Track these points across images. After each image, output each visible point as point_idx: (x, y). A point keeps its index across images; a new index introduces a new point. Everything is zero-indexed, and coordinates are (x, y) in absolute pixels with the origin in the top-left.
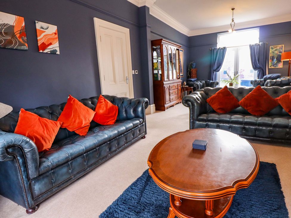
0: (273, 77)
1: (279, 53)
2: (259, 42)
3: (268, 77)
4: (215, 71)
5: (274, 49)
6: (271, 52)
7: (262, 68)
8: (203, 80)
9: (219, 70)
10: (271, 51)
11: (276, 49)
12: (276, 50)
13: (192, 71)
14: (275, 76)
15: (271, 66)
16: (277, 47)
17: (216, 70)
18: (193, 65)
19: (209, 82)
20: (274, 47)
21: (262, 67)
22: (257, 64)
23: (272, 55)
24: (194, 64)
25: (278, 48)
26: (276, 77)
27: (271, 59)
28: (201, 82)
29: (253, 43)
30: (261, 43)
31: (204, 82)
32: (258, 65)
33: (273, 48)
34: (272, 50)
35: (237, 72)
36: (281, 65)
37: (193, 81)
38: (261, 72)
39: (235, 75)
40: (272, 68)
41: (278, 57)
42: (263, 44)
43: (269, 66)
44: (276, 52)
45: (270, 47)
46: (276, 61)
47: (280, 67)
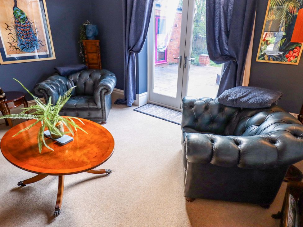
3: (230, 98)
4: (132, 50)
7: (235, 59)
15: (262, 56)
23: (275, 17)
24: (90, 27)
35: (186, 58)
36: (296, 54)
37: (62, 74)
38: (230, 71)
39: (181, 64)
40: (267, 61)
41: (290, 25)
43: (258, 54)
44: (289, 6)
46: (284, 40)
47: (290, 61)
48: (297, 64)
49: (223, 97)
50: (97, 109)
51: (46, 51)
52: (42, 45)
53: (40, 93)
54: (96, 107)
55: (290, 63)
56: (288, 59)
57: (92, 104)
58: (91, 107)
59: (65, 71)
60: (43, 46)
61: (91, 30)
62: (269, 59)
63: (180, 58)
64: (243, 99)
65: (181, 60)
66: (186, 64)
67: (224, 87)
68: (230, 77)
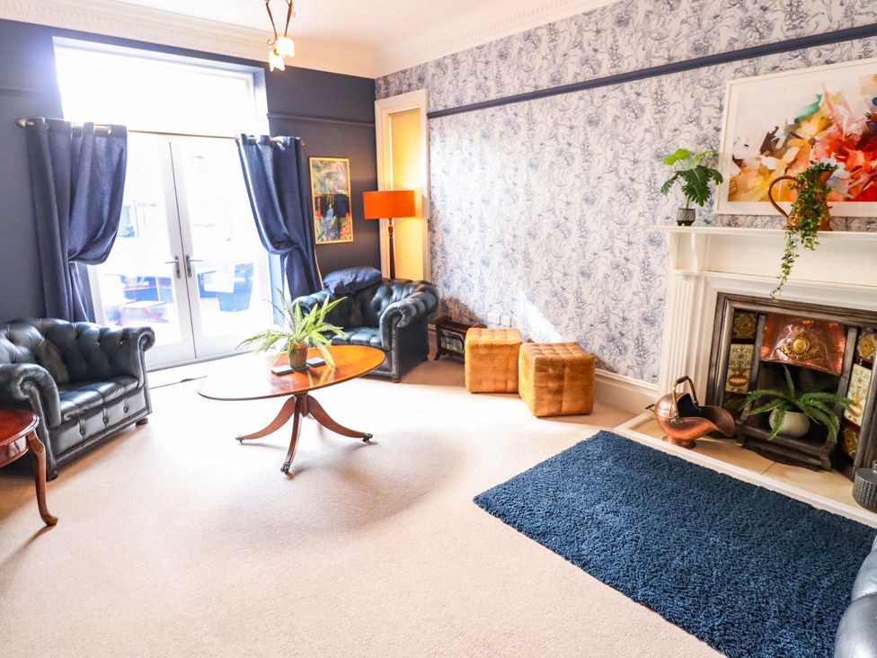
0: (361, 282)
1: (339, 188)
2: (274, 135)
3: (346, 283)
4: (77, 258)
5: (323, 173)
6: (316, 180)
7: (297, 244)
9: (106, 252)
10: (315, 176)
11: (327, 171)
12: (329, 175)
14: (367, 278)
15: (320, 237)
16: (330, 162)
17: (89, 254)
20: (322, 162)
22: (282, 227)
23: (320, 194)
25: (334, 168)
26: (370, 280)
27: (317, 209)
30: (280, 139)
31: (37, 333)
32: (285, 230)
33: (320, 164)
34: (318, 175)
35: (188, 258)
36: (349, 230)
38: (294, 261)
39: (178, 272)
40: (326, 242)
41: (336, 202)
42: (291, 143)
43: (317, 236)
44: (330, 183)
45: (311, 159)
46: (335, 218)
47: (346, 238)
48: (352, 240)
49: (337, 285)
50: (137, 390)
54: (136, 384)
55: (347, 241)
56: (344, 237)
57: (127, 381)
58: (130, 387)
62: (328, 240)
63: (174, 260)
64: (358, 280)
65: (177, 264)
66: (189, 270)
67: (296, 283)
68: (299, 268)
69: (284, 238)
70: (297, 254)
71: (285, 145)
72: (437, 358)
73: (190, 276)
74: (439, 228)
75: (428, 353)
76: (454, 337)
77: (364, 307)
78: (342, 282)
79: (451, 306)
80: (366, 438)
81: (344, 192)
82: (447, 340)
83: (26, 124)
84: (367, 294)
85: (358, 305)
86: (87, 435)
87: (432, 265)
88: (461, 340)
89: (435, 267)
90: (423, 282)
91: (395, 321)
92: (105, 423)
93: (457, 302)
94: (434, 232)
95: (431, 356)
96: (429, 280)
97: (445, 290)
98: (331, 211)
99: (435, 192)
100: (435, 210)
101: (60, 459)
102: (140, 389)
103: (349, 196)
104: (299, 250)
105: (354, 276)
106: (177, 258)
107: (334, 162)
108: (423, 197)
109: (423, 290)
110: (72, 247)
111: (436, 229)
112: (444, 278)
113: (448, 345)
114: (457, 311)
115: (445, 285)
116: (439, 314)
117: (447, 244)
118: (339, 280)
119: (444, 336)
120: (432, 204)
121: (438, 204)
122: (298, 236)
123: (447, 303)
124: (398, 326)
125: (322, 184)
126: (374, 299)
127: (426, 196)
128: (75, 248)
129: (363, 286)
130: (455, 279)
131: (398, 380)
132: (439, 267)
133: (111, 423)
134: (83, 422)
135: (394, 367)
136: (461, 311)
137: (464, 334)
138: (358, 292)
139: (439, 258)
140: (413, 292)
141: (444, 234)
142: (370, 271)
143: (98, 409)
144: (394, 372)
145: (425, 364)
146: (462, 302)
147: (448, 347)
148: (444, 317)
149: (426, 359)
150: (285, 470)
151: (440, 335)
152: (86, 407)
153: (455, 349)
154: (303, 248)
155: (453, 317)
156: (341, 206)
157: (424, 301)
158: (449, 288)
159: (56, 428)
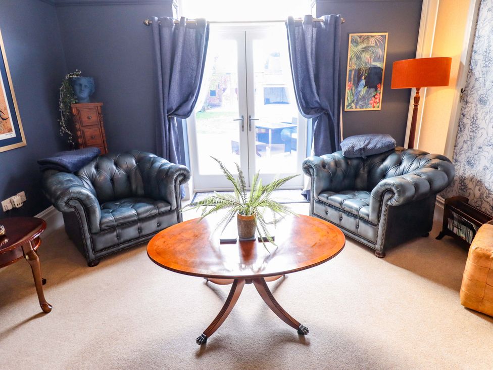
0: (373, 149)
1: (375, 61)
2: (318, 15)
3: (356, 148)
4: (174, 114)
5: (360, 47)
6: (353, 54)
7: (326, 110)
8: (128, 153)
9: (191, 111)
10: (352, 50)
11: (365, 45)
12: (365, 50)
13: (78, 111)
14: (379, 146)
15: (349, 105)
16: (368, 37)
17: (180, 112)
18: (77, 88)
19: (153, 162)
20: (360, 37)
21: (326, 104)
22: (314, 96)
23: (355, 67)
24: (84, 81)
25: (372, 42)
26: (382, 148)
27: (350, 81)
28: (116, 164)
29: (299, 15)
30: (323, 18)
31: (134, 162)
32: (317, 98)
33: (359, 40)
34: (355, 49)
35: (250, 117)
36: (377, 100)
37: (70, 168)
38: (323, 124)
39: (243, 127)
40: (355, 110)
41: (369, 74)
42: (331, 20)
43: (346, 104)
44: (366, 56)
45: (350, 35)
46: (366, 88)
47: (374, 107)
48: (380, 109)
49: (349, 149)
50: (170, 212)
51: (10, 130)
52: (2, 119)
53: (71, 207)
54: (169, 208)
55: (374, 109)
56: (372, 106)
57: (161, 204)
58: (163, 209)
59: (73, 162)
60: (5, 121)
61: (86, 86)
62: (356, 108)
63: (241, 119)
64: (370, 146)
65: (243, 121)
66: (250, 126)
67: (321, 143)
68: (325, 130)
69: (316, 105)
70: (325, 118)
71: (326, 23)
72: (439, 238)
73: (250, 130)
74: (473, 99)
75: (430, 230)
76: (465, 224)
77: (370, 172)
78: (353, 147)
79: (470, 186)
80: (302, 332)
81: (378, 64)
82: (456, 223)
83: (148, 22)
84: (377, 160)
85: (366, 169)
86: (122, 240)
87: (457, 138)
88: (472, 228)
89: (461, 141)
90: (440, 157)
91: (386, 197)
92: (139, 233)
93: (479, 183)
94: (467, 102)
95: (434, 233)
96: (449, 157)
97: (467, 167)
98: (363, 82)
99: (478, 57)
100: (473, 78)
101: (98, 254)
102: (173, 211)
103: (384, 68)
104: (328, 115)
105: (367, 142)
106: (243, 117)
107: (372, 36)
108: (461, 63)
109: (435, 167)
110: (170, 106)
111: (470, 99)
112: (468, 154)
113: (455, 229)
114: (478, 193)
115: (469, 162)
116: (453, 193)
117: (480, 116)
118: (351, 145)
119: (453, 218)
120: (470, 71)
121: (478, 71)
122: (327, 103)
123: (467, 182)
124: (389, 203)
125: (358, 58)
126: (382, 166)
127: (464, 62)
128: (172, 107)
129: (373, 153)
130: (482, 158)
131: (382, 255)
132: (465, 142)
133: (144, 233)
134: (119, 231)
135: (379, 241)
136: (482, 194)
137: (479, 226)
138: (369, 157)
139: (467, 132)
140: (424, 166)
141: (479, 106)
142: (383, 139)
143: (133, 223)
144: (378, 246)
145: (421, 242)
146: (487, 185)
147: (455, 231)
148: (459, 197)
149: (427, 235)
150: (202, 341)
151: (447, 216)
152: (122, 221)
153: (462, 235)
154: (331, 114)
155: (470, 198)
156: (373, 78)
157: (430, 181)
158: (472, 166)
159: (96, 234)
